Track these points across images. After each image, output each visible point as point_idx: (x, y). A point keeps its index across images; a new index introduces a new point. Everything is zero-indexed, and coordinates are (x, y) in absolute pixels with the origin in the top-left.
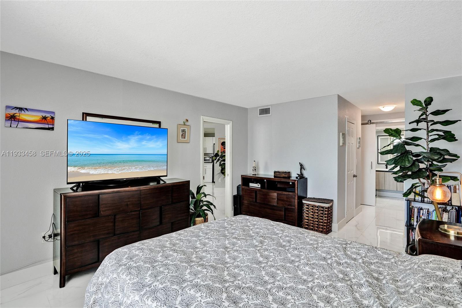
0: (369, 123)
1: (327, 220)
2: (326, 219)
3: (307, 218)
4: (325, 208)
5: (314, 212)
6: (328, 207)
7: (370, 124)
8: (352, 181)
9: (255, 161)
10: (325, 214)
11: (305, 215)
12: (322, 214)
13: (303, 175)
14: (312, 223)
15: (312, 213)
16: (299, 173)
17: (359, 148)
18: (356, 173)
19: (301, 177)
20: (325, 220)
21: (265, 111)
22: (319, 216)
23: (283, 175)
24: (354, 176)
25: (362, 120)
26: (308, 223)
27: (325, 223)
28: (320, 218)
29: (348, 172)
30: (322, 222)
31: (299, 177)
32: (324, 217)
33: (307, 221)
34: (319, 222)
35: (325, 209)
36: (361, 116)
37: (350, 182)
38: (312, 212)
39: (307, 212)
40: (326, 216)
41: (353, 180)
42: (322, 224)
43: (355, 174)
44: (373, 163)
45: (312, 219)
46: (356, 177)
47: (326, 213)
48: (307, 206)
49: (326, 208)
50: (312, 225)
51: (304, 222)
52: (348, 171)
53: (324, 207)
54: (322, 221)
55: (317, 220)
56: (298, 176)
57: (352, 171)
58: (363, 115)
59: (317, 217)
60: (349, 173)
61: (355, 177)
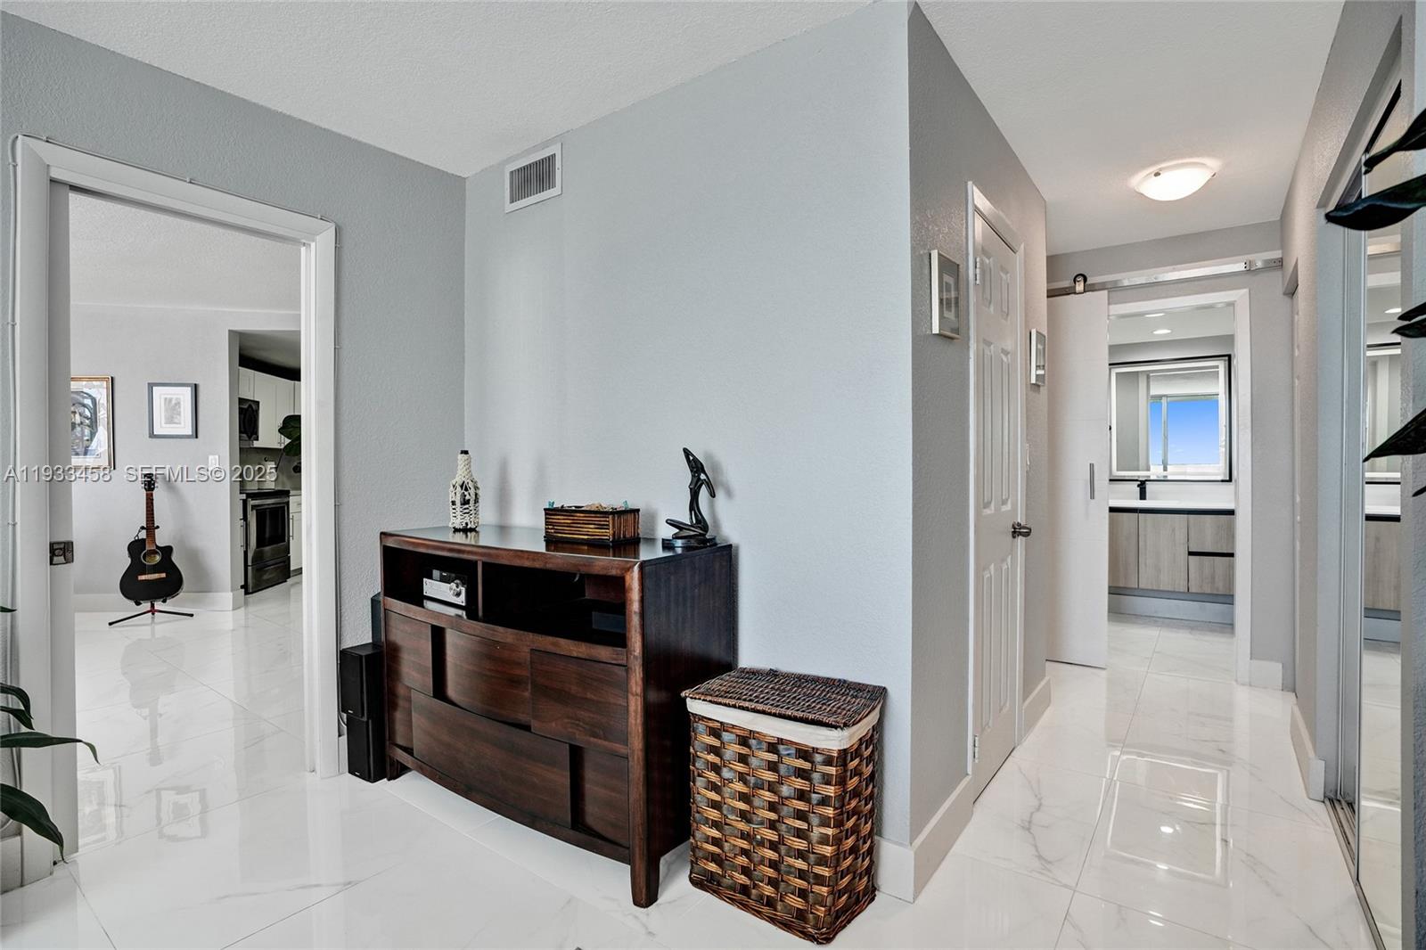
0: (1080, 287)
1: (838, 841)
2: (830, 832)
3: (713, 814)
4: (818, 758)
5: (752, 780)
6: (843, 753)
7: (1085, 291)
8: (1003, 560)
9: (466, 452)
10: (824, 801)
11: (702, 793)
12: (799, 799)
13: (705, 528)
14: (744, 852)
15: (739, 787)
16: (685, 517)
17: (1036, 387)
18: (1027, 515)
19: (693, 543)
20: (824, 840)
21: (535, 177)
22: (785, 811)
23: (591, 529)
24: (1018, 531)
25: (1050, 279)
26: (721, 847)
27: (822, 860)
28: (790, 822)
29: (987, 505)
30: (801, 855)
31: (679, 543)
32: (815, 820)
33: (714, 833)
34: (783, 849)
35: (822, 768)
36: (1048, 257)
37: (992, 567)
38: (742, 778)
39: (712, 776)
40: (830, 812)
41: (1012, 552)
42: (800, 864)
43: (1020, 519)
44: (1096, 468)
45: (742, 826)
46: (1027, 534)
47: (831, 791)
48: (715, 733)
49: (828, 761)
50: (742, 860)
51: (698, 835)
52: (983, 504)
53: (815, 750)
54: (800, 844)
55: (771, 835)
56: (676, 537)
57: (1004, 502)
58: (1050, 254)
59: (773, 816)
60: (987, 512)
61: (1020, 534)
